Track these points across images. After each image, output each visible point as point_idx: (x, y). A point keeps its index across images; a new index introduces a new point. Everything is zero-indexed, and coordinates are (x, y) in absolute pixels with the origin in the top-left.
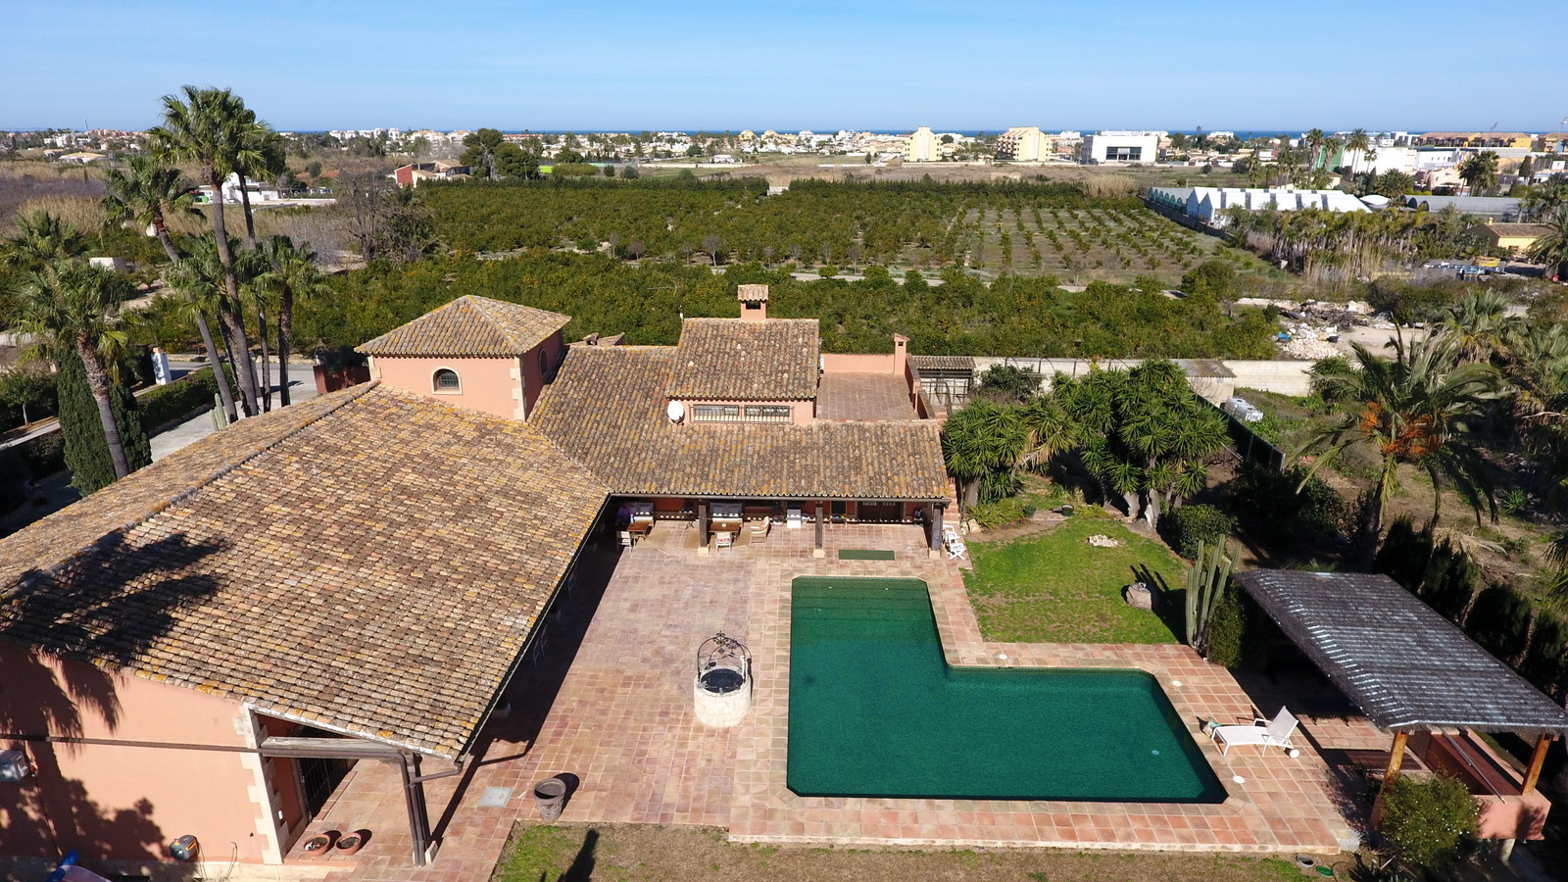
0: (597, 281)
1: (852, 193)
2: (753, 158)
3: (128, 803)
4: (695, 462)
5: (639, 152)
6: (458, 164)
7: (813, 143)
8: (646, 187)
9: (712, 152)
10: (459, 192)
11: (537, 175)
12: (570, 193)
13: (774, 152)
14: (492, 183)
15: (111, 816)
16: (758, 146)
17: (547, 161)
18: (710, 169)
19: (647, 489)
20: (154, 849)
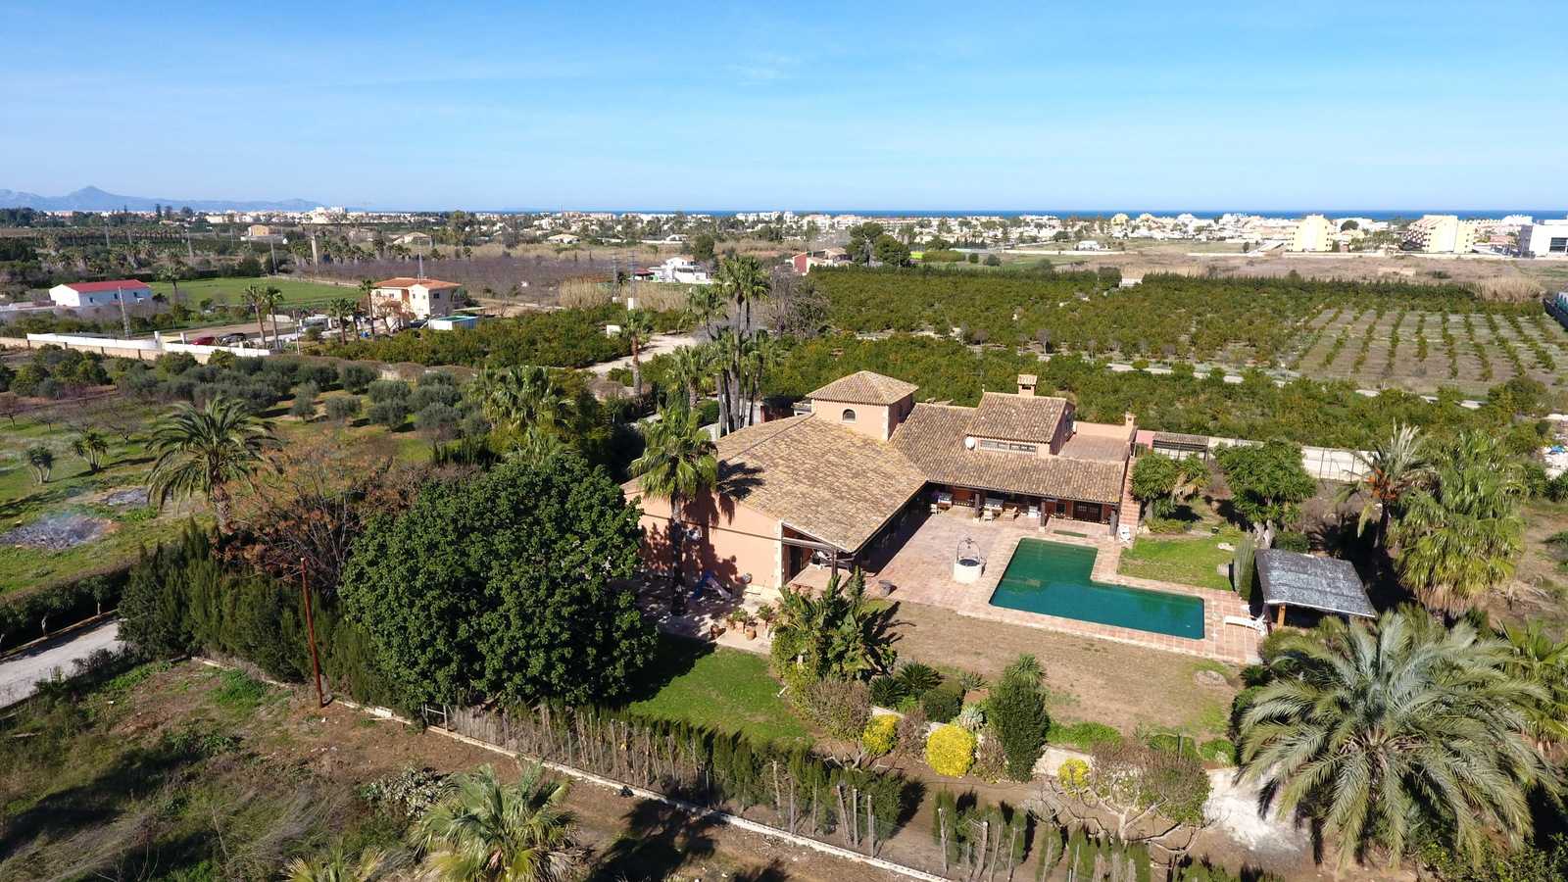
0: (944, 362)
1: (1207, 287)
2: (1121, 244)
3: (728, 557)
4: (976, 470)
5: (1006, 239)
6: (843, 252)
7: (1191, 230)
8: (1003, 277)
9: (1079, 237)
10: (843, 278)
11: (909, 264)
12: (935, 281)
13: (1146, 238)
14: (870, 270)
15: (721, 561)
16: (1130, 230)
17: (918, 247)
18: (1072, 256)
19: (948, 480)
20: (733, 577)
